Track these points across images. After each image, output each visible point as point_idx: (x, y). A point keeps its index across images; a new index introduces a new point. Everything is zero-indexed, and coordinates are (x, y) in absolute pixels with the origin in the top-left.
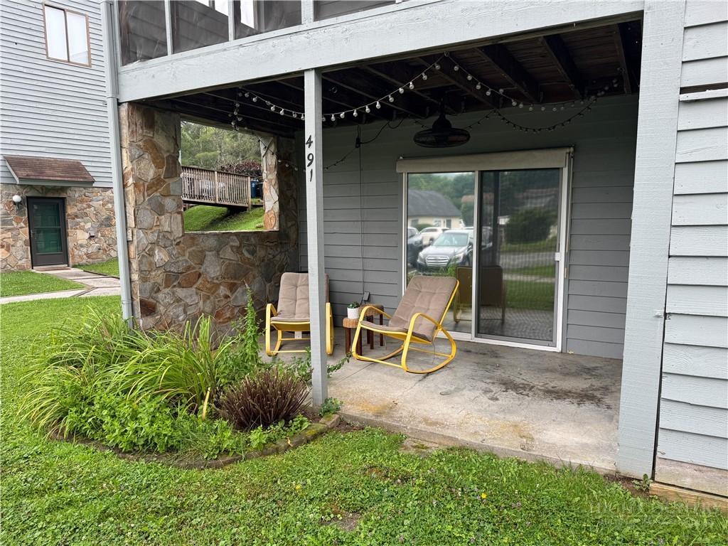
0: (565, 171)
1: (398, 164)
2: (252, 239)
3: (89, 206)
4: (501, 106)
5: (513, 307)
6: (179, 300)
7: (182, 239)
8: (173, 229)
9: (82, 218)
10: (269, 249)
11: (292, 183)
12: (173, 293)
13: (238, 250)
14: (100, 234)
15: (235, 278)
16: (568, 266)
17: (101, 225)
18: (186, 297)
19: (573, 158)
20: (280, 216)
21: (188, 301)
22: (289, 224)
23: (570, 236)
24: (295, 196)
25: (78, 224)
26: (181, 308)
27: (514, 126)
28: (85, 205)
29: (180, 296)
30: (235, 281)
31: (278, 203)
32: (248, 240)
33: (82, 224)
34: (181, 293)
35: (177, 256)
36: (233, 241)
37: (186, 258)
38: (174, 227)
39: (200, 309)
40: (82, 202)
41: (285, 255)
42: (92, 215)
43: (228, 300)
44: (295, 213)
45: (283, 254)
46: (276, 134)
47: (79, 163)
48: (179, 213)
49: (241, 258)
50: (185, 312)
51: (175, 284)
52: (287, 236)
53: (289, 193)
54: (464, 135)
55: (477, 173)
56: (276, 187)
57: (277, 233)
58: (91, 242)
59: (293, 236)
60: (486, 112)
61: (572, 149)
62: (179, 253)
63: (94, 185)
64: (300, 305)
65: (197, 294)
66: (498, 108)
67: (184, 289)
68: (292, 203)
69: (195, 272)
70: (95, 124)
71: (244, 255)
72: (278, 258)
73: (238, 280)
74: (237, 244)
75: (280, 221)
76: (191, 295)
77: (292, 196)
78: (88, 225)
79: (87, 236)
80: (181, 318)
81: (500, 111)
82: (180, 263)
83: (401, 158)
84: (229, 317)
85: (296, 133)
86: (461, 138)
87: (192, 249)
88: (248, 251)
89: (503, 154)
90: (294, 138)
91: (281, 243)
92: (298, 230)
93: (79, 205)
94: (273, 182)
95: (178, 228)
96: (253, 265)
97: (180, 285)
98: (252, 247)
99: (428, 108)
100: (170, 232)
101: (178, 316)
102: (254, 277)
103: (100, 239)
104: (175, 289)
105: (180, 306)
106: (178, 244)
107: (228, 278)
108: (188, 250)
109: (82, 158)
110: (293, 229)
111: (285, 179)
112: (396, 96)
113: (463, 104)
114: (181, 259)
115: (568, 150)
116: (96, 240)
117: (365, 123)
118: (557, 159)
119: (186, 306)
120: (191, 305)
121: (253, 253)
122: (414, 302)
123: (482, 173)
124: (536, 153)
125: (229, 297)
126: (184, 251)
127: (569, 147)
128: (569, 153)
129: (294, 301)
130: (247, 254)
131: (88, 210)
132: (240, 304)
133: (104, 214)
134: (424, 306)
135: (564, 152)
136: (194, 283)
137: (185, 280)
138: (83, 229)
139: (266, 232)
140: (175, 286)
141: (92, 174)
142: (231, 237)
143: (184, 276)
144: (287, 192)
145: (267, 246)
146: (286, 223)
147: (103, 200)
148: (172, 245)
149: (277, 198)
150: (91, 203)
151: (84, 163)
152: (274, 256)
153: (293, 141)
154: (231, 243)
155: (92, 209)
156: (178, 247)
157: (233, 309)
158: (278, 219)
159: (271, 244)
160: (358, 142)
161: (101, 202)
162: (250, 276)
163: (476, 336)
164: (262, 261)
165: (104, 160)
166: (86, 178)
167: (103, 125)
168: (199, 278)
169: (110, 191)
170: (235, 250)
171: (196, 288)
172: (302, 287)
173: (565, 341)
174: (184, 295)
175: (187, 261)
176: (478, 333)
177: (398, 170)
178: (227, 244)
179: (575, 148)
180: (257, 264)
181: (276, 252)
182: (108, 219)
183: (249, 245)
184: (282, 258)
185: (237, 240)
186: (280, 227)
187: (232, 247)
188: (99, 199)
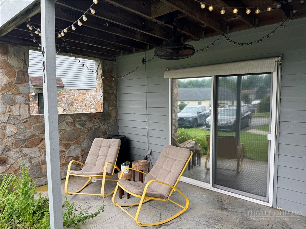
0: (275, 74)
1: (166, 73)
2: (83, 117)
3: (64, 97)
4: (228, 32)
6: (26, 155)
7: (29, 119)
8: (21, 114)
9: (61, 102)
10: (95, 123)
11: (113, 85)
12: (21, 151)
13: (73, 123)
14: (68, 109)
15: (69, 140)
16: (278, 144)
17: (69, 105)
18: (31, 153)
19: (281, 65)
20: (104, 104)
21: (33, 155)
22: (111, 108)
23: (279, 123)
24: (115, 93)
25: (59, 104)
26: (27, 160)
27: (235, 43)
28: (62, 97)
29: (27, 153)
30: (69, 142)
31: (103, 97)
32: (80, 118)
33: (61, 104)
34: (26, 151)
35: (24, 129)
36: (68, 119)
37: (32, 130)
38: (22, 112)
39: (42, 159)
40: (61, 95)
41: (108, 126)
42: (65, 101)
43: (64, 153)
44: (115, 102)
45: (106, 126)
46: (101, 59)
48: (26, 104)
49: (74, 128)
50: (30, 161)
51: (22, 146)
52: (109, 115)
53: (111, 91)
55: (213, 77)
56: (102, 88)
57: (101, 114)
59: (113, 114)
60: (215, 38)
61: (280, 58)
62: (26, 127)
63: (64, 88)
64: (99, 159)
65: (39, 150)
66: (226, 33)
67: (30, 148)
68: (113, 97)
69: (38, 138)
70: (67, 62)
71: (77, 127)
72: (102, 127)
73: (71, 141)
74: (72, 120)
75: (104, 107)
76: (35, 152)
77: (113, 93)
78: (63, 105)
79: (62, 109)
80: (27, 166)
81: (227, 35)
82: (27, 133)
83: (167, 69)
84: (64, 164)
85: (116, 58)
87: (36, 124)
88: (80, 125)
89: (229, 64)
91: (105, 119)
92: (117, 112)
93: (60, 97)
95: (25, 113)
96: (84, 132)
97: (26, 146)
98: (82, 122)
99: (182, 37)
100: (20, 115)
101: (24, 165)
102: (84, 139)
103: (68, 111)
104: (22, 149)
105: (26, 158)
106: (25, 122)
107: (64, 141)
108: (33, 126)
109: (61, 77)
110: (113, 111)
111: (108, 84)
113: (203, 33)
114: (27, 131)
115: (277, 59)
116: (66, 111)
117: (149, 50)
118: (270, 65)
119: (31, 158)
120: (35, 158)
121: (83, 125)
122: (163, 164)
123: (216, 78)
124: (252, 63)
125: (64, 151)
126: (30, 126)
127: (278, 57)
128: (278, 61)
129: (96, 157)
130: (78, 126)
131: (63, 98)
132: (72, 155)
133: (70, 100)
134: (167, 169)
135: (273, 61)
136: (38, 145)
137: (30, 143)
138: (61, 106)
139: (94, 113)
140: (22, 147)
141: (64, 83)
142: (67, 117)
143: (30, 141)
144: (110, 91)
145: (94, 121)
146: (108, 108)
147: (70, 94)
148: (20, 123)
149: (102, 94)
150: (64, 96)
151: (62, 79)
152: (99, 127)
153: (115, 63)
154: (66, 121)
155: (65, 98)
156: (25, 124)
157: (68, 158)
159: (97, 120)
160: (144, 61)
161: (69, 95)
162: (81, 139)
163: (213, 186)
164: (91, 130)
165: (71, 77)
166: (61, 85)
167: (71, 62)
168: (41, 142)
169: (73, 90)
170: (69, 124)
171: (39, 147)
172: (104, 148)
173: (275, 199)
174: (29, 152)
175: (32, 132)
176: (215, 184)
177: (165, 77)
178: (64, 121)
179: (282, 57)
180: (86, 131)
181: (101, 124)
182: (72, 102)
183: (80, 121)
184: (105, 127)
185: (71, 118)
186: (104, 110)
187: (67, 123)
188: (68, 94)
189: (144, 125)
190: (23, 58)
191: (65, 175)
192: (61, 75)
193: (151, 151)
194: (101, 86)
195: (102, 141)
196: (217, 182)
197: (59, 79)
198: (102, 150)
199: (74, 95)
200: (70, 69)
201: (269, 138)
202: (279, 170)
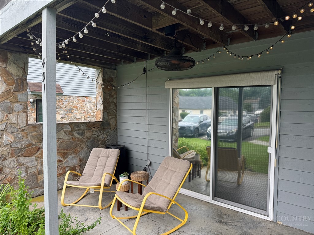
0: (275, 87)
1: (166, 83)
2: (82, 126)
3: (62, 104)
4: (229, 44)
6: (22, 165)
7: (26, 127)
8: (18, 122)
9: (59, 109)
10: (94, 132)
11: (113, 94)
12: (17, 160)
13: (71, 133)
14: (66, 116)
15: (67, 150)
16: (278, 158)
17: (67, 112)
18: (27, 162)
19: (281, 77)
20: (103, 113)
21: (29, 165)
22: (110, 117)
23: (279, 136)
24: (115, 101)
25: (57, 111)
26: (23, 169)
27: (235, 56)
28: (60, 103)
29: (23, 162)
30: (67, 152)
31: (102, 105)
32: (78, 127)
33: (59, 111)
34: (22, 160)
35: (21, 138)
36: (66, 128)
37: (29, 139)
38: (20, 121)
39: (38, 169)
40: (59, 102)
41: (107, 135)
42: (63, 108)
43: (61, 163)
44: (115, 111)
45: (105, 134)
46: (102, 67)
48: (24, 112)
49: (72, 138)
50: (26, 171)
51: (19, 155)
52: (109, 124)
53: (111, 100)
55: (213, 89)
56: (102, 97)
57: (101, 123)
58: (63, 120)
59: (113, 123)
61: (280, 72)
62: (23, 136)
63: (63, 95)
64: (97, 170)
65: (36, 160)
66: (227, 45)
67: (26, 158)
68: (113, 106)
69: (35, 147)
70: (67, 68)
71: (75, 136)
72: (101, 137)
73: (69, 151)
74: (70, 129)
75: (103, 115)
76: (32, 161)
77: (113, 102)
78: (62, 112)
79: (61, 117)
80: (23, 175)
81: (229, 47)
82: (24, 142)
83: (168, 79)
84: (61, 174)
85: (117, 66)
86: (190, 64)
87: (34, 133)
88: (79, 134)
89: (230, 76)
90: (116, 69)
91: (104, 128)
92: (116, 121)
93: (58, 103)
94: (101, 93)
95: (23, 121)
96: (82, 141)
97: (23, 155)
98: (81, 131)
99: (184, 48)
100: (17, 124)
102: (82, 149)
103: (66, 118)
104: (18, 158)
105: (22, 168)
106: (23, 131)
107: (62, 150)
108: (31, 134)
109: (61, 83)
110: (113, 120)
111: (109, 92)
113: (205, 44)
114: (24, 139)
115: (277, 72)
116: (65, 118)
117: (150, 59)
118: (269, 79)
119: (27, 168)
120: (31, 167)
121: (82, 134)
123: (217, 89)
124: (252, 75)
125: (62, 161)
126: (27, 135)
127: (278, 70)
128: (278, 74)
129: (94, 167)
130: (77, 135)
131: (62, 105)
132: (70, 165)
133: (69, 107)
134: (167, 181)
135: (273, 74)
136: (34, 154)
137: (27, 152)
138: (59, 113)
139: (93, 122)
141: (63, 90)
142: (65, 126)
143: (27, 150)
144: (110, 99)
145: (93, 130)
146: (108, 116)
147: (68, 101)
148: (17, 131)
149: (102, 103)
150: (63, 103)
151: (61, 85)
152: (98, 136)
153: (115, 71)
155: (64, 105)
156: (22, 132)
157: (65, 168)
158: (102, 114)
159: (96, 129)
160: (145, 70)
161: (68, 102)
162: (79, 148)
163: (213, 199)
164: (89, 139)
165: (70, 84)
166: (60, 92)
167: (70, 69)
168: (38, 151)
169: (72, 97)
170: (68, 133)
171: (36, 157)
172: (102, 158)
173: (275, 213)
174: (26, 161)
175: (29, 141)
176: (215, 196)
177: (166, 87)
178: (62, 130)
179: (282, 70)
180: (84, 141)
181: (100, 134)
182: (70, 109)
183: (79, 130)
184: (104, 136)
185: (69, 127)
186: (103, 119)
187: (65, 132)
188: (67, 101)
189: (144, 135)
190: (22, 65)
191: (62, 185)
192: (61, 81)
193: (151, 162)
194: (101, 95)
195: (101, 151)
196: (217, 194)
197: (58, 85)
198: (100, 160)
199: (73, 102)
200: (70, 75)
201: (269, 151)
202: (279, 184)
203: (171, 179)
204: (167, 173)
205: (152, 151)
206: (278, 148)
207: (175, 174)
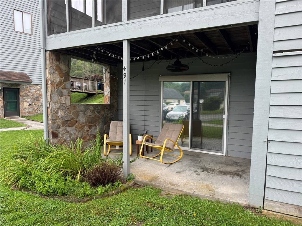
0: (227, 82)
1: (160, 78)
2: (99, 107)
3: (30, 92)
4: (201, 56)
5: (205, 137)
6: (68, 132)
7: (70, 106)
8: (66, 103)
9: (26, 97)
10: (106, 111)
11: (116, 84)
12: (66, 129)
13: (93, 111)
14: (33, 104)
15: (91, 123)
16: (228, 120)
17: (34, 100)
18: (71, 131)
19: (230, 77)
20: (110, 98)
21: (72, 132)
22: (114, 101)
24: (117, 90)
25: (25, 99)
26: (69, 135)
27: (207, 64)
28: (27, 92)
31: (110, 92)
32: (97, 107)
33: (26, 99)
34: (69, 129)
35: (68, 113)
36: (91, 108)
37: (71, 114)
38: (67, 102)
39: (76, 135)
40: (26, 90)
42: (30, 96)
44: (117, 97)
45: (111, 113)
46: (110, 65)
47: (26, 74)
48: (69, 96)
49: (94, 115)
50: (70, 137)
51: (66, 125)
52: (113, 106)
53: (114, 89)
54: (186, 67)
55: (191, 82)
56: (109, 86)
57: (109, 105)
58: (30, 107)
59: (116, 106)
60: (195, 58)
61: (230, 74)
62: (68, 112)
63: (32, 83)
64: (118, 134)
65: (75, 129)
67: (70, 127)
68: (116, 92)
69: (75, 120)
70: (33, 58)
73: (93, 124)
74: (92, 109)
76: (73, 130)
78: (29, 100)
79: (28, 104)
80: (68, 139)
81: (201, 58)
82: (69, 117)
83: (161, 75)
84: (88, 139)
85: (118, 64)
86: (185, 68)
87: (74, 111)
88: (97, 112)
89: (202, 75)
90: (117, 66)
91: (111, 109)
92: (118, 104)
93: (25, 92)
94: (108, 84)
95: (68, 102)
96: (99, 118)
97: (68, 126)
98: (98, 111)
99: (172, 56)
100: (65, 104)
101: (67, 139)
102: (99, 123)
103: (33, 106)
104: (66, 127)
105: (68, 134)
106: (68, 109)
107: (88, 123)
108: (72, 111)
109: (27, 72)
110: (116, 103)
111: (113, 83)
112: (160, 51)
113: (186, 54)
114: (69, 115)
117: (146, 61)
118: (224, 77)
119: (71, 134)
120: (73, 134)
121: (99, 113)
122: (166, 134)
123: (193, 82)
124: (215, 75)
125: (89, 131)
127: (229, 73)
128: (229, 75)
129: (116, 133)
132: (93, 134)
133: (36, 95)
135: (227, 75)
136: (74, 125)
137: (71, 123)
138: (26, 101)
139: (105, 104)
140: (66, 126)
141: (31, 79)
142: (90, 106)
143: (70, 122)
146: (113, 101)
147: (35, 89)
148: (65, 109)
149: (109, 90)
150: (30, 91)
151: (28, 74)
152: (108, 114)
154: (90, 109)
155: (31, 93)
156: (68, 110)
157: (90, 136)
158: (109, 99)
159: (106, 109)
160: (143, 69)
161: (35, 91)
162: (98, 122)
163: (191, 149)
164: (103, 116)
165: (37, 73)
166: (29, 80)
167: (36, 59)
168: (76, 123)
169: (38, 86)
170: (91, 111)
171: (75, 127)
172: (120, 127)
173: (227, 151)
174: (70, 130)
175: (71, 116)
176: (192, 147)
177: (159, 80)
178: (88, 109)
179: (231, 73)
180: (100, 117)
181: (109, 113)
182: (37, 97)
183: (97, 109)
184: (111, 115)
185: (92, 107)
186: (110, 102)
187: (90, 110)
188: (34, 89)
189: (142, 113)
190: (67, 63)
192: (27, 70)
193: (147, 131)
197: (25, 74)
198: (119, 129)
199: (40, 91)
200: (36, 65)
202: (229, 135)
203: (172, 134)
204: (169, 132)
205: (148, 123)
206: (228, 116)
207: (174, 132)
